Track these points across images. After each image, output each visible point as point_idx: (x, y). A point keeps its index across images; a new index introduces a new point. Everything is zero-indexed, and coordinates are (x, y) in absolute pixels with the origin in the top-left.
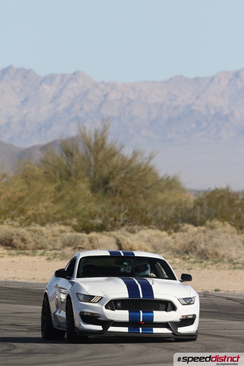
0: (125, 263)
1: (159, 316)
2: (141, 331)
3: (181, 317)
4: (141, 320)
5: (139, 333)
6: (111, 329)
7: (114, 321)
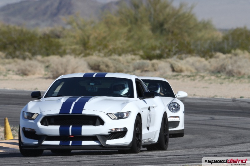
0: (92, 84)
1: (87, 130)
2: (70, 144)
3: (110, 131)
4: (70, 134)
5: (69, 145)
6: (45, 143)
7: (48, 135)
